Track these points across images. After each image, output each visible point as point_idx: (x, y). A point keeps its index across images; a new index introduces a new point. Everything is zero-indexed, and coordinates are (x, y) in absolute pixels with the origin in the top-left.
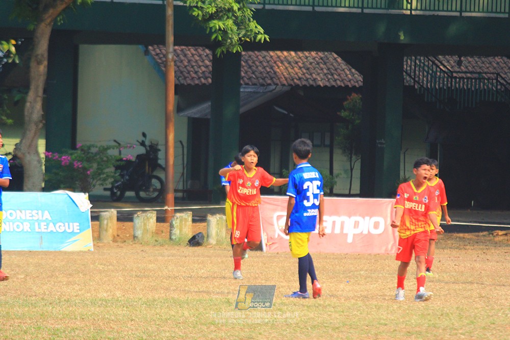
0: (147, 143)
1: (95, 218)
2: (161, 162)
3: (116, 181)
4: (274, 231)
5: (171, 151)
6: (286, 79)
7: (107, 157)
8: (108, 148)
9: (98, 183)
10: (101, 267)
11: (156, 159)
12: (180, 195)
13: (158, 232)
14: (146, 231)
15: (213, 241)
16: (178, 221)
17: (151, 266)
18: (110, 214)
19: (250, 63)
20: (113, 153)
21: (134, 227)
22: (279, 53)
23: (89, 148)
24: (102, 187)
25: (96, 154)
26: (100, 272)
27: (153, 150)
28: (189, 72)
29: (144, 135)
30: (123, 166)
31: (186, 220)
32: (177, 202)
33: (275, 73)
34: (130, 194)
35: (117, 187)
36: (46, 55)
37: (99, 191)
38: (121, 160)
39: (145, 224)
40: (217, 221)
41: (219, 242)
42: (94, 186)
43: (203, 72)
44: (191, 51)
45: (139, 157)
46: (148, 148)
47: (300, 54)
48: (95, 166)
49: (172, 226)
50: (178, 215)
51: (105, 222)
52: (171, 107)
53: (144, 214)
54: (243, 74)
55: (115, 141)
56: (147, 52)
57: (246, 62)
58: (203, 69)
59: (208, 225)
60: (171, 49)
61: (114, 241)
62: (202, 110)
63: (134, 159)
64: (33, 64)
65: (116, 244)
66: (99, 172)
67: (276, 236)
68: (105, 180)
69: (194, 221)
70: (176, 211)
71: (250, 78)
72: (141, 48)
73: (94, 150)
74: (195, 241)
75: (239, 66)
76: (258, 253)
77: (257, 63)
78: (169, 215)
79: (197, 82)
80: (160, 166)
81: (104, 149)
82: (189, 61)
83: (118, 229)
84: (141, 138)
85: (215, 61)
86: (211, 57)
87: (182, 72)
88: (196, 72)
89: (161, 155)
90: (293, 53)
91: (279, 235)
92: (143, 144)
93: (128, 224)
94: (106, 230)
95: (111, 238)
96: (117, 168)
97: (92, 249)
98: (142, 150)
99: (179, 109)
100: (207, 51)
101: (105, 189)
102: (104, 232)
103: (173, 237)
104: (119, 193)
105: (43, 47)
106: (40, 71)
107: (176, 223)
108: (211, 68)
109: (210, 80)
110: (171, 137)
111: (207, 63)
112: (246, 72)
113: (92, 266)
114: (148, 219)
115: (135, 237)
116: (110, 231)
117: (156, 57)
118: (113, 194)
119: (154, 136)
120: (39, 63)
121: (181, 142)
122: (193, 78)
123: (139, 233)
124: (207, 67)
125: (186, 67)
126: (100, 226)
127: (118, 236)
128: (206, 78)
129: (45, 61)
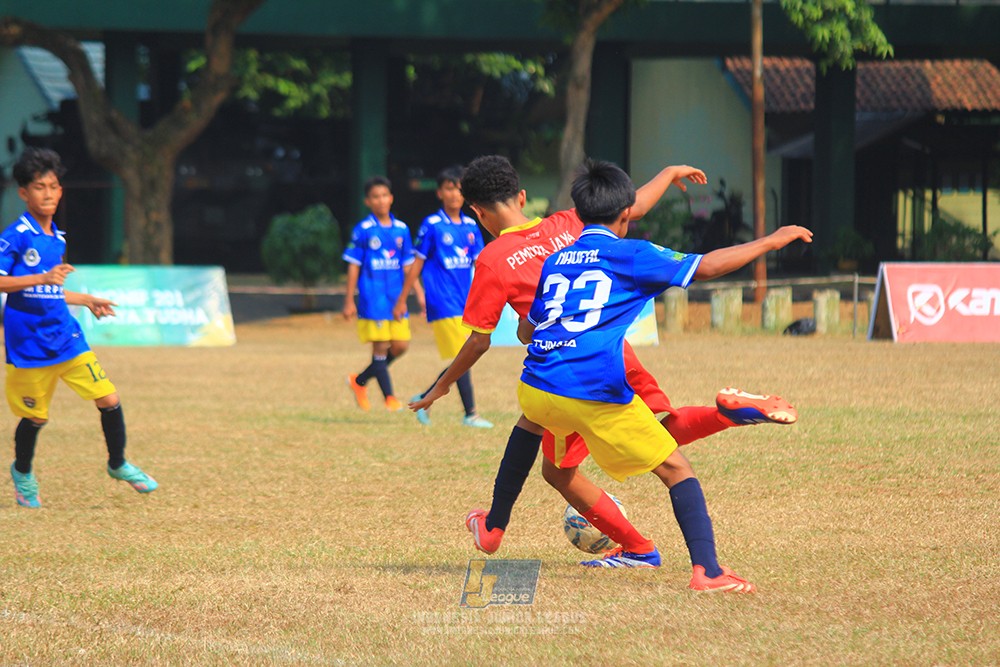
0: (727, 193)
2: (747, 219)
4: (909, 313)
5: (761, 204)
6: (919, 101)
7: (673, 215)
8: (675, 202)
10: (672, 367)
11: (740, 215)
12: (773, 265)
13: (745, 317)
14: (728, 316)
15: (822, 328)
16: (773, 302)
17: (740, 364)
18: (677, 296)
19: (869, 79)
20: (680, 208)
21: (712, 312)
22: (908, 64)
25: (658, 211)
26: (672, 373)
27: (735, 203)
28: (783, 95)
29: (722, 183)
30: (695, 226)
31: (783, 300)
32: (771, 274)
33: (904, 92)
36: (588, 75)
38: (693, 217)
39: (727, 308)
40: (828, 301)
41: (831, 329)
43: (803, 95)
44: (784, 64)
45: (716, 214)
46: (728, 201)
47: (939, 64)
48: (656, 226)
49: (764, 308)
50: (773, 292)
51: (673, 305)
52: (761, 142)
53: (725, 294)
54: (858, 94)
56: (724, 68)
57: (863, 78)
58: (803, 89)
59: (815, 307)
60: (759, 63)
61: (686, 328)
62: (801, 146)
63: (708, 215)
64: (571, 90)
65: (688, 335)
67: (912, 320)
69: (795, 300)
70: (769, 288)
71: (868, 101)
72: (715, 63)
74: (797, 328)
75: (852, 85)
76: (887, 344)
77: (879, 79)
78: (760, 293)
79: (793, 107)
80: (746, 227)
81: (670, 205)
82: (783, 80)
83: (690, 314)
84: (717, 187)
85: (819, 78)
86: (813, 73)
87: (773, 96)
88: (793, 95)
89: (746, 211)
90: (928, 64)
91: (915, 319)
92: (720, 195)
93: (704, 307)
94: (675, 316)
95: (680, 327)
96: (686, 228)
97: (656, 341)
98: (719, 204)
99: (770, 146)
100: (808, 64)
102: (672, 319)
103: (767, 324)
105: (583, 65)
106: (579, 101)
107: (770, 303)
108: (813, 88)
109: (812, 105)
110: (761, 185)
111: (808, 80)
112: (863, 93)
113: (659, 365)
114: (731, 299)
115: (713, 325)
116: (680, 318)
117: (739, 77)
119: (737, 183)
120: (578, 86)
121: (774, 193)
122: (788, 104)
123: (719, 319)
124: (807, 86)
125: (779, 88)
126: (666, 309)
127: (690, 323)
128: (807, 102)
129: (587, 84)
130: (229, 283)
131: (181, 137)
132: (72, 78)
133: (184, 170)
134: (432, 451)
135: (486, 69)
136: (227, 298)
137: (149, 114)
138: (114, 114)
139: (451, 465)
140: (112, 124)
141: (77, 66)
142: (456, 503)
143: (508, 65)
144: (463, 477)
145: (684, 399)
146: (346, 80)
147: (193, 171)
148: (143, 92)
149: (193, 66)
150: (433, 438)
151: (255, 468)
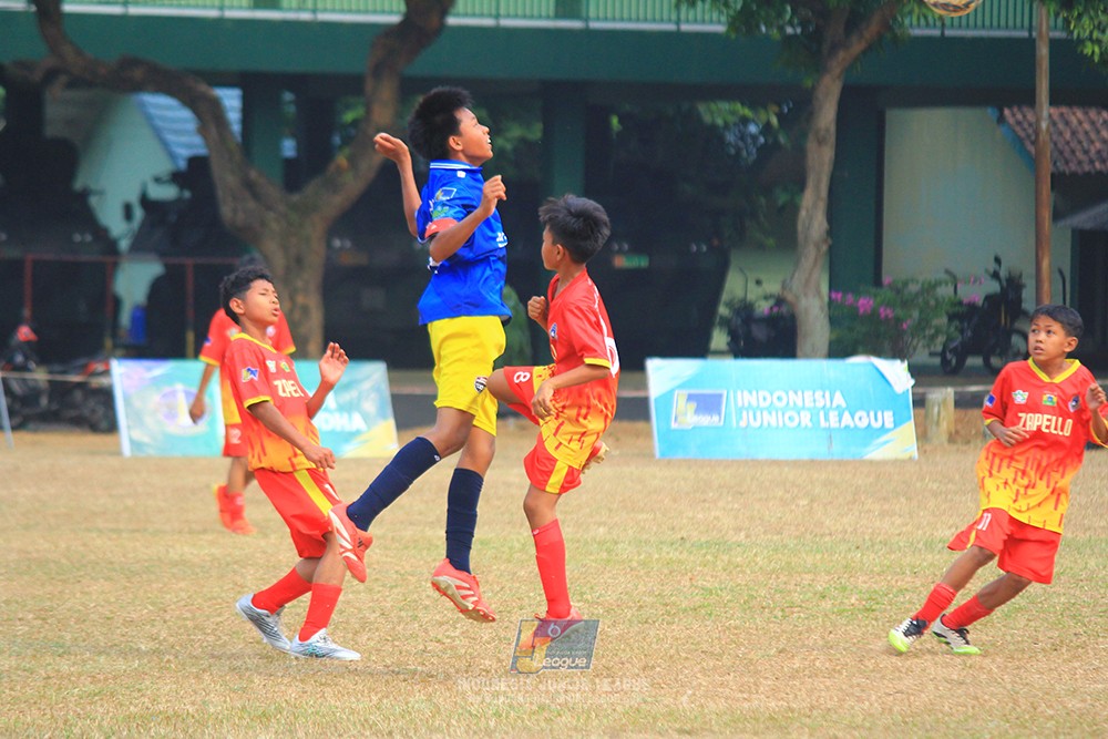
0: (1003, 273)
1: (919, 402)
2: (1028, 306)
3: (950, 339)
5: (1046, 287)
7: (937, 300)
8: (938, 284)
9: (920, 344)
10: (935, 486)
11: (1019, 300)
18: (941, 397)
20: (945, 291)
23: (906, 284)
24: (927, 352)
25: (917, 295)
26: (935, 494)
27: (1013, 285)
28: (1073, 152)
29: (998, 260)
30: (963, 314)
34: (974, 361)
35: (954, 351)
36: (833, 128)
37: (922, 356)
38: (960, 303)
42: (915, 349)
43: (1099, 152)
44: (1077, 115)
45: (988, 298)
46: (1005, 283)
48: (916, 314)
51: (936, 410)
52: (1046, 212)
55: (947, 272)
56: (1001, 119)
58: (1098, 145)
60: (1044, 113)
61: (952, 439)
62: (1094, 216)
63: (980, 301)
64: (811, 145)
65: (955, 447)
66: (923, 324)
68: (933, 338)
72: (991, 112)
73: (913, 288)
79: (1087, 167)
80: (1025, 313)
81: (931, 287)
82: (1074, 133)
83: (957, 421)
84: (992, 266)
87: (1061, 153)
88: (1086, 152)
89: (1028, 295)
92: (995, 275)
93: (972, 413)
94: (938, 423)
95: (944, 438)
96: (951, 318)
97: (916, 455)
98: (994, 287)
99: (1058, 214)
101: (932, 354)
102: (934, 427)
104: (954, 361)
105: (827, 116)
106: (821, 159)
110: (1046, 264)
113: (918, 485)
116: (944, 425)
117: (1018, 129)
118: (945, 362)
119: (1018, 260)
120: (821, 142)
121: (1061, 272)
122: (1080, 163)
125: (1068, 143)
126: (927, 416)
127: (957, 432)
128: (1103, 161)
129: (832, 139)
130: (392, 381)
131: (335, 203)
132: (202, 130)
133: (337, 243)
134: (641, 588)
135: (707, 119)
136: (389, 399)
137: (295, 175)
138: (253, 174)
139: (666, 605)
140: (249, 186)
141: (209, 115)
142: (672, 652)
143: (733, 113)
144: (680, 620)
145: (950, 528)
146: (536, 133)
147: (348, 244)
148: (289, 148)
149: (349, 117)
150: (642, 572)
151: (426, 607)
